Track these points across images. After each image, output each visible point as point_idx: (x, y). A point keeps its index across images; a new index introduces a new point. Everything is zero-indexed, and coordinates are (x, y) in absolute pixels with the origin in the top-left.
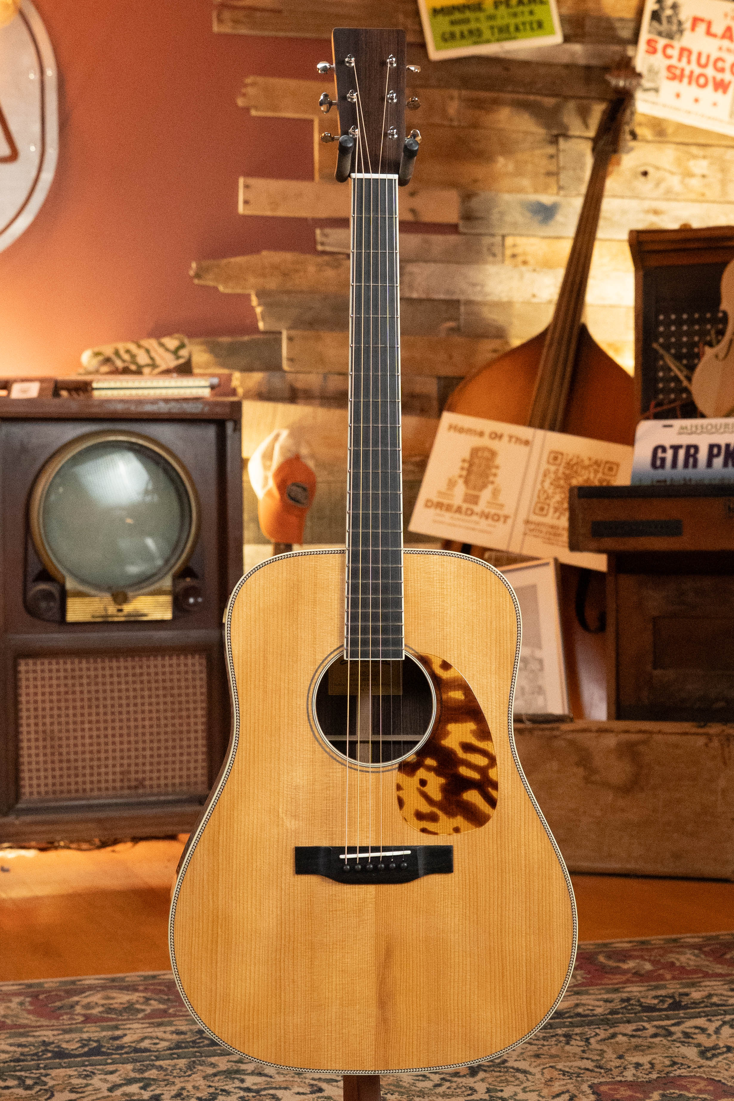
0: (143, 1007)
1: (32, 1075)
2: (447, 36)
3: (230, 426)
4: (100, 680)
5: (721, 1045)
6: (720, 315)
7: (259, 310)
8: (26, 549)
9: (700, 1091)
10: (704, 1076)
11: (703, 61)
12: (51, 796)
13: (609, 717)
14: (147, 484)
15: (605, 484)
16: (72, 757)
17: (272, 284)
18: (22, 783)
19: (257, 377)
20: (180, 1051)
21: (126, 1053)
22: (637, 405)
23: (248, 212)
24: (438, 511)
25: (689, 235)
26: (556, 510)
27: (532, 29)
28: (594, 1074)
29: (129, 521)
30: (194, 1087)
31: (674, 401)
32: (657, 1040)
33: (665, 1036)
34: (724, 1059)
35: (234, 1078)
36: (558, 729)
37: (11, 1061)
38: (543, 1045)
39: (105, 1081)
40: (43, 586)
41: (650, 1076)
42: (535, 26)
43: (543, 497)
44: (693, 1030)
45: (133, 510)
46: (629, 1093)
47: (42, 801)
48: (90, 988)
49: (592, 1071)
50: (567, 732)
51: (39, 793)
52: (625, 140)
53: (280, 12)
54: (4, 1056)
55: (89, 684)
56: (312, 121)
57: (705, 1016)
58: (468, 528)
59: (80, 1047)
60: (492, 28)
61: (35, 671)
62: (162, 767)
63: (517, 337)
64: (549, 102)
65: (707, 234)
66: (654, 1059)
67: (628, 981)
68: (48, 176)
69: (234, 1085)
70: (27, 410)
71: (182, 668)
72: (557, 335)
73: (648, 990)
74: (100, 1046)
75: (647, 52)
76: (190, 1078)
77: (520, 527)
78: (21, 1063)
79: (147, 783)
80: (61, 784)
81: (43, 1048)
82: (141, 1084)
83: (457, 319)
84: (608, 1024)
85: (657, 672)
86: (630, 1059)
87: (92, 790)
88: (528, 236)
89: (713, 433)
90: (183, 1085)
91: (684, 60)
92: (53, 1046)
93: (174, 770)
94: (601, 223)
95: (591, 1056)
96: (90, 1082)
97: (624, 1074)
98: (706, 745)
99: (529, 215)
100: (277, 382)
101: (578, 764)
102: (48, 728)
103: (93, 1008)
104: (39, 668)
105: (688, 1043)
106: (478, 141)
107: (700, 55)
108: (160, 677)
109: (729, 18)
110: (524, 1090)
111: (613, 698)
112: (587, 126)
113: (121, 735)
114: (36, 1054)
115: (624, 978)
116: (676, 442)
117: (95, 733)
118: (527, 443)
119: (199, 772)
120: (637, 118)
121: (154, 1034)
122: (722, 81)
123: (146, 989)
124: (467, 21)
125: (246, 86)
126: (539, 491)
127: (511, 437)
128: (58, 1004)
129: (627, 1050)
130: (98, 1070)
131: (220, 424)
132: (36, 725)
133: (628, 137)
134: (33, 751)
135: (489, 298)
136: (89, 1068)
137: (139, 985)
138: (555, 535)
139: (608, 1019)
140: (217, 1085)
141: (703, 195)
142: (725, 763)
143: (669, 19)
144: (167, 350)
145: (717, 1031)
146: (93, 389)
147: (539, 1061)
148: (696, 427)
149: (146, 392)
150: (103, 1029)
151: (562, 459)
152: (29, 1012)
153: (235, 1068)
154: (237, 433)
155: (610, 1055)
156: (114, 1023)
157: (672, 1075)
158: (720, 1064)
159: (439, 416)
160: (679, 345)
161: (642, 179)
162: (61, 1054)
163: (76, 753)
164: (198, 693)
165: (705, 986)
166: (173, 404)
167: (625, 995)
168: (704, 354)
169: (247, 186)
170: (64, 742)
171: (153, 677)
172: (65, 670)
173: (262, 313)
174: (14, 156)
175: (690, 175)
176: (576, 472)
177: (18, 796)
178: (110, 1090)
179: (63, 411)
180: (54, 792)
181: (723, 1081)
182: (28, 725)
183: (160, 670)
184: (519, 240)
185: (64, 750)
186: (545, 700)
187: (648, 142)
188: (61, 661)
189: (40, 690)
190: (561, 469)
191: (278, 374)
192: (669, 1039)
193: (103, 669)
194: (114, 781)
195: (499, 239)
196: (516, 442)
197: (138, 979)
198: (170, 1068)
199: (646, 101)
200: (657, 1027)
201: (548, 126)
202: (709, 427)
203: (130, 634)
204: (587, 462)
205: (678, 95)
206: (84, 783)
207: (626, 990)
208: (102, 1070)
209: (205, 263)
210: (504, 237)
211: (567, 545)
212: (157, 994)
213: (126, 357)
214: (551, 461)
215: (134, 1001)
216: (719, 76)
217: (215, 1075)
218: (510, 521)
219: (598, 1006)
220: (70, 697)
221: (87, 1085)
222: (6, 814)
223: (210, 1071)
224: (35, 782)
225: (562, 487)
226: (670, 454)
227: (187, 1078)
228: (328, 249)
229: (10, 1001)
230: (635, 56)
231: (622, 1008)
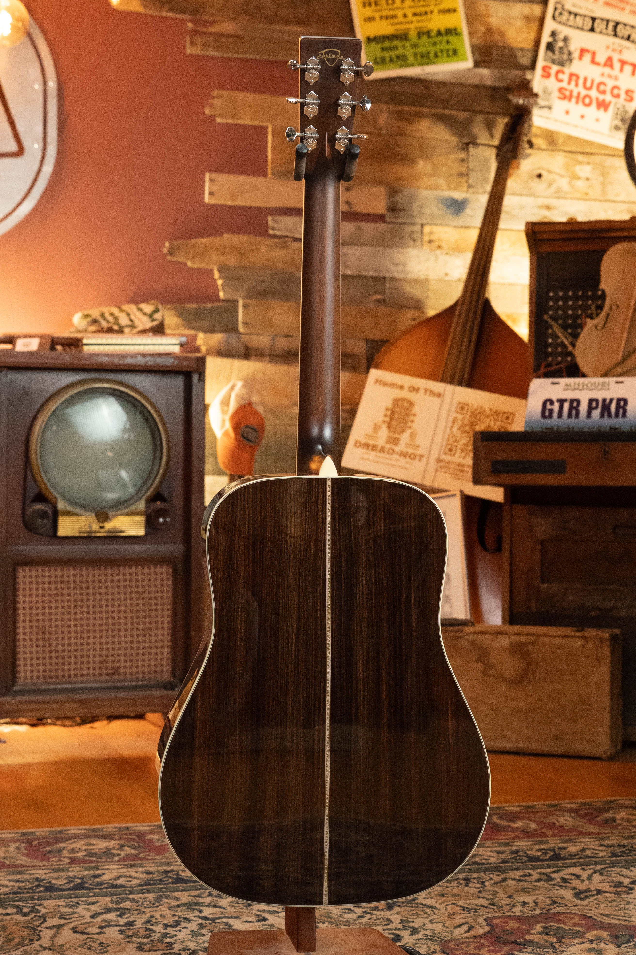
0: (118, 852)
1: (28, 905)
2: (378, 60)
3: (195, 378)
4: (85, 585)
5: (593, 888)
6: (600, 293)
7: (220, 282)
8: (25, 475)
9: (575, 925)
10: (578, 912)
11: (588, 84)
12: (42, 680)
13: (504, 622)
14: (125, 424)
15: (503, 430)
16: (60, 648)
17: (232, 261)
18: (18, 669)
19: (217, 338)
20: (149, 887)
21: (105, 888)
22: (531, 365)
23: (213, 202)
24: (365, 450)
25: (575, 227)
26: (462, 451)
27: (448, 55)
28: (488, 910)
29: (110, 454)
30: (161, 915)
31: (560, 363)
32: (539, 884)
33: (546, 881)
34: (595, 900)
35: (194, 909)
36: (461, 631)
37: (10, 893)
38: (447, 887)
39: (89, 910)
40: (39, 506)
41: (535, 912)
42: (451, 53)
43: (452, 440)
44: (569, 877)
45: (114, 445)
46: (517, 925)
47: (34, 684)
48: (75, 836)
49: (486, 907)
50: (469, 633)
51: (32, 678)
52: (523, 149)
53: (241, 37)
54: (4, 890)
55: (75, 588)
56: (266, 128)
57: (579, 866)
58: (389, 464)
59: (67, 883)
60: (415, 54)
61: (30, 577)
62: (134, 658)
63: (432, 308)
64: (462, 115)
65: (589, 227)
66: (538, 898)
67: (516, 837)
68: (48, 169)
69: (194, 915)
70: (30, 361)
71: (153, 577)
72: (465, 308)
73: (533, 845)
74: (84, 883)
75: (543, 76)
76: (157, 909)
77: (432, 464)
78: (19, 895)
79: (122, 671)
80: (51, 671)
81: (36, 883)
82: (118, 913)
83: (383, 293)
84: (500, 871)
85: (544, 586)
86: (518, 898)
87: (76, 676)
88: (441, 225)
89: (592, 390)
90: (152, 914)
91: (573, 83)
92: (45, 882)
93: (143, 660)
94: (503, 216)
95: (486, 896)
96: (76, 910)
97: (513, 910)
98: (583, 646)
99: (444, 208)
100: (233, 341)
101: (478, 660)
102: (41, 623)
103: (77, 852)
104: (34, 573)
105: (566, 886)
106: (402, 146)
107: (585, 79)
108: (134, 583)
109: (610, 50)
110: (431, 922)
111: (507, 606)
112: (492, 136)
113: (101, 631)
114: (31, 888)
115: (514, 835)
116: (562, 396)
117: (79, 629)
118: (439, 395)
119: (165, 662)
120: (534, 130)
121: (127, 874)
122: (604, 101)
123: (120, 838)
124: (395, 48)
125: (213, 97)
126: (449, 436)
127: (426, 390)
128: (48, 849)
129: (516, 891)
130: (82, 901)
131: (187, 375)
132: (31, 621)
133: (526, 146)
134: (28, 643)
135: (409, 276)
136: (74, 900)
137: (114, 835)
138: (461, 471)
139: (500, 867)
140: (180, 914)
141: (587, 194)
142: (598, 661)
143: (561, 50)
144: (144, 313)
145: (590, 878)
146: (83, 345)
147: (443, 899)
148: (579, 384)
149: (127, 348)
150: (86, 869)
151: (468, 410)
152: (24, 855)
153: (195, 901)
154: (202, 383)
155: (501, 895)
156: (95, 864)
157: (552, 911)
158: (591, 903)
159: (367, 372)
160: (565, 317)
161: (537, 180)
162: (51, 888)
163: (63, 645)
164: (165, 597)
165: (580, 842)
166: (148, 358)
167: (514, 848)
168: (585, 324)
169: (212, 180)
170: (53, 636)
171: (128, 583)
172: (56, 576)
173: (222, 284)
174: (20, 152)
175: (578, 178)
176: (479, 420)
177: (14, 680)
178: (92, 917)
179: (58, 362)
180: (44, 677)
181: (594, 917)
182: (24, 621)
183: (134, 577)
184: (435, 229)
185: (53, 642)
186: (451, 607)
187: (542, 150)
188: (53, 569)
189: (34, 592)
190: (467, 418)
191: (235, 335)
192: (550, 883)
193: (87, 575)
194: (94, 668)
195: (418, 228)
196: (430, 395)
197: (114, 830)
198: (141, 901)
199: (541, 116)
200: (540, 874)
201: (460, 136)
202: (589, 385)
203: (109, 547)
204: (488, 412)
205: (567, 112)
206: (69, 670)
207: (515, 844)
208: (86, 901)
209: (176, 243)
210: (422, 226)
211: (471, 480)
212: (130, 842)
213: (110, 319)
214: (459, 410)
215: (111, 847)
216: (601, 97)
217: (178, 906)
218: (424, 459)
219: (492, 857)
220: (59, 598)
221: (73, 913)
222: (4, 695)
223: (174, 903)
224: (29, 668)
225: (468, 432)
226: (556, 406)
227: (155, 909)
228: (278, 233)
229: (9, 846)
230: (532, 79)
231: (511, 858)
